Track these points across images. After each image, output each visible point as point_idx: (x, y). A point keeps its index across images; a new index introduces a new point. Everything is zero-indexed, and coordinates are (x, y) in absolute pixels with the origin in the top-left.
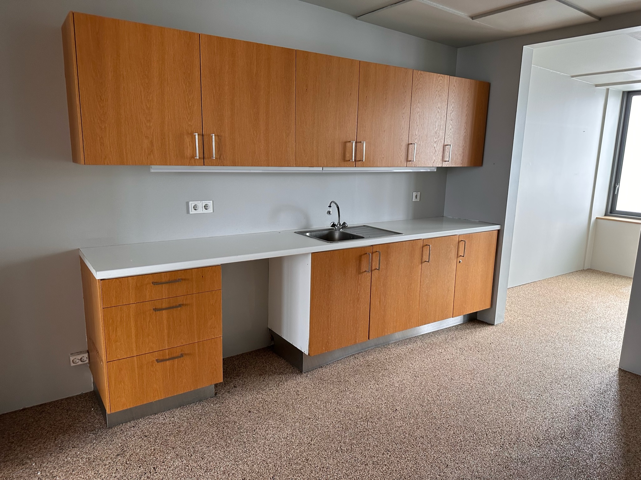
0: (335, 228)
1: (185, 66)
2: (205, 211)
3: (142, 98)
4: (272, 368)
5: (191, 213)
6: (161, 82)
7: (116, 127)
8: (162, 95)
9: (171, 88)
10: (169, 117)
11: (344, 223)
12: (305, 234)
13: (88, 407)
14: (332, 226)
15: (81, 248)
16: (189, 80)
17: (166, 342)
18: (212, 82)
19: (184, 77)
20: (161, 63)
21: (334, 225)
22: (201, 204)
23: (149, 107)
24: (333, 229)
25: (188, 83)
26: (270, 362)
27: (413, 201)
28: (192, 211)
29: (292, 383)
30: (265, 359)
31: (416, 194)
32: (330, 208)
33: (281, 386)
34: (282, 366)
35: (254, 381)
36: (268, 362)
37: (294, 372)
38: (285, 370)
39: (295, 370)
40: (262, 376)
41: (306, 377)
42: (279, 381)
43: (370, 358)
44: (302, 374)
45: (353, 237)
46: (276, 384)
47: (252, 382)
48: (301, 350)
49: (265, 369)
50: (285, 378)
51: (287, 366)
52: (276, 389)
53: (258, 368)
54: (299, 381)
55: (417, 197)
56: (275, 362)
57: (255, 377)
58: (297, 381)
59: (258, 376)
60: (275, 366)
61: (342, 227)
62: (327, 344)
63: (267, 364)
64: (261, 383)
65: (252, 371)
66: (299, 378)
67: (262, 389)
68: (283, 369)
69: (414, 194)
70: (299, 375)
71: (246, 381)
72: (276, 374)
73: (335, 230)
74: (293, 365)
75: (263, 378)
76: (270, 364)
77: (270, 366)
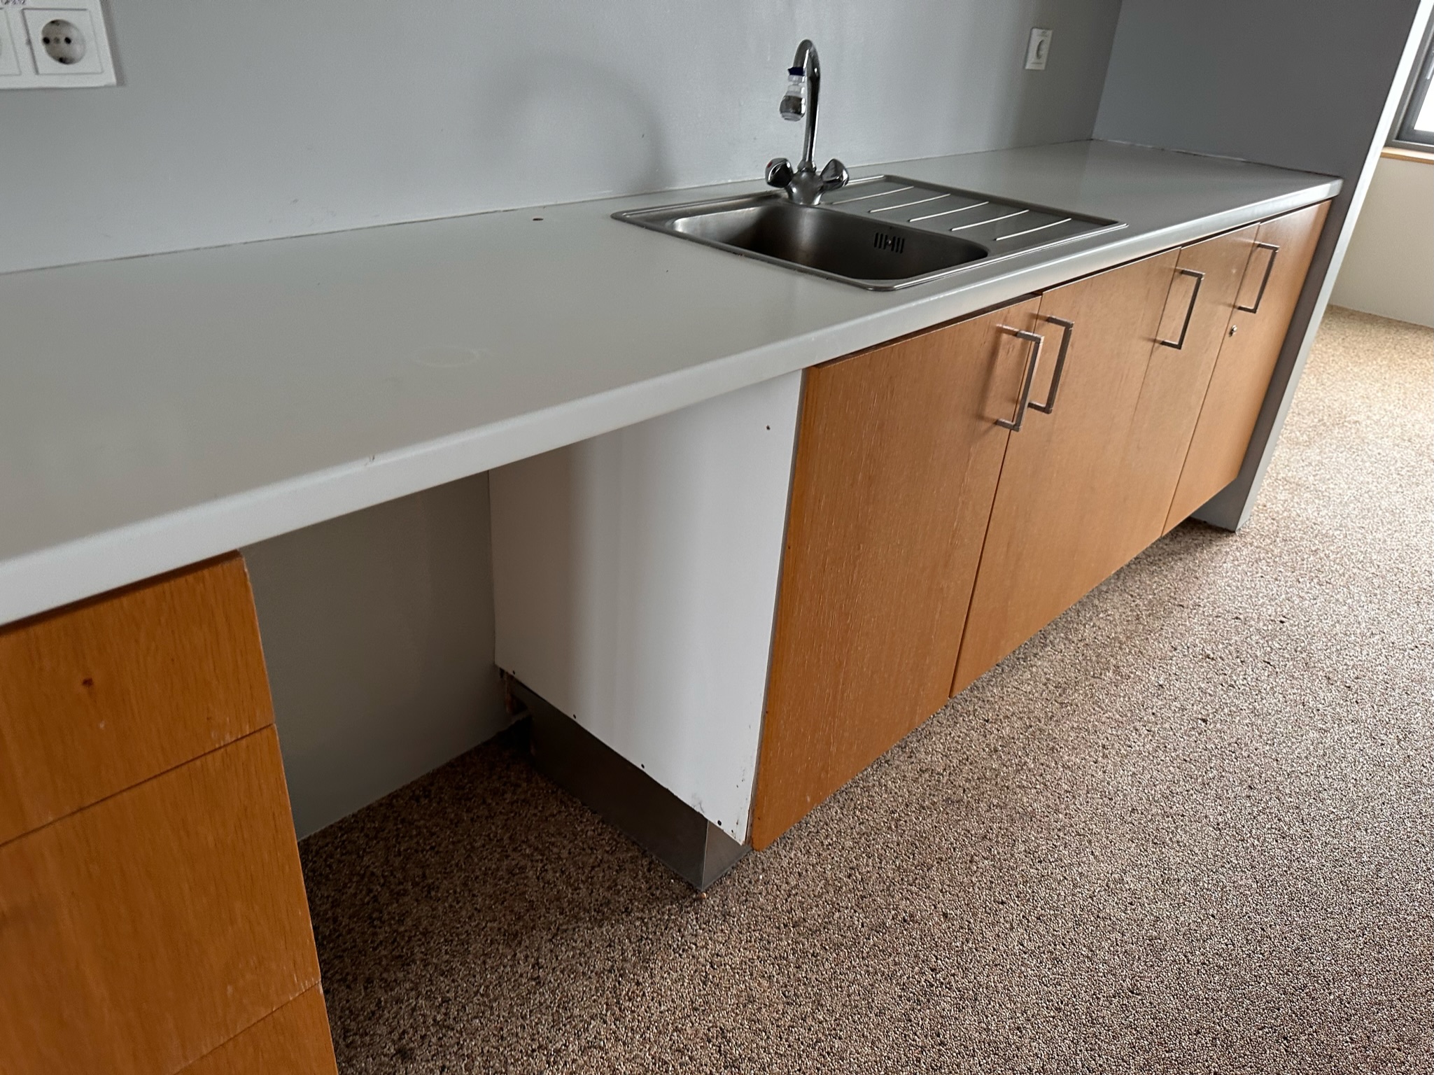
0: (790, 192)
2: (52, 74)
4: (550, 876)
11: (836, 166)
12: (668, 224)
14: (769, 183)
21: (781, 175)
24: (776, 196)
26: (532, 838)
27: (1027, 67)
29: (675, 975)
30: (506, 820)
31: (1043, 38)
32: (795, 78)
33: (633, 1012)
34: (594, 856)
35: (487, 987)
36: (523, 842)
37: (657, 889)
38: (615, 881)
39: (661, 877)
40: (520, 943)
41: (726, 915)
42: (610, 971)
43: (933, 753)
44: (700, 900)
45: (899, 239)
46: (603, 1001)
47: (482, 995)
48: (701, 812)
49: (524, 893)
50: (630, 941)
51: (618, 855)
52: (617, 1039)
53: (489, 889)
54: (703, 952)
55: (1041, 53)
56: (553, 835)
57: (485, 955)
58: (693, 957)
59: (501, 947)
60: (560, 858)
61: (822, 184)
62: (823, 776)
63: (524, 856)
64: (525, 1001)
65: (464, 913)
66: (696, 936)
67: (546, 1048)
68: (604, 877)
69: (1036, 35)
70: (688, 912)
71: (448, 992)
72: (581, 919)
73: (785, 200)
74: (641, 844)
75: (527, 957)
76: (536, 849)
77: (537, 861)
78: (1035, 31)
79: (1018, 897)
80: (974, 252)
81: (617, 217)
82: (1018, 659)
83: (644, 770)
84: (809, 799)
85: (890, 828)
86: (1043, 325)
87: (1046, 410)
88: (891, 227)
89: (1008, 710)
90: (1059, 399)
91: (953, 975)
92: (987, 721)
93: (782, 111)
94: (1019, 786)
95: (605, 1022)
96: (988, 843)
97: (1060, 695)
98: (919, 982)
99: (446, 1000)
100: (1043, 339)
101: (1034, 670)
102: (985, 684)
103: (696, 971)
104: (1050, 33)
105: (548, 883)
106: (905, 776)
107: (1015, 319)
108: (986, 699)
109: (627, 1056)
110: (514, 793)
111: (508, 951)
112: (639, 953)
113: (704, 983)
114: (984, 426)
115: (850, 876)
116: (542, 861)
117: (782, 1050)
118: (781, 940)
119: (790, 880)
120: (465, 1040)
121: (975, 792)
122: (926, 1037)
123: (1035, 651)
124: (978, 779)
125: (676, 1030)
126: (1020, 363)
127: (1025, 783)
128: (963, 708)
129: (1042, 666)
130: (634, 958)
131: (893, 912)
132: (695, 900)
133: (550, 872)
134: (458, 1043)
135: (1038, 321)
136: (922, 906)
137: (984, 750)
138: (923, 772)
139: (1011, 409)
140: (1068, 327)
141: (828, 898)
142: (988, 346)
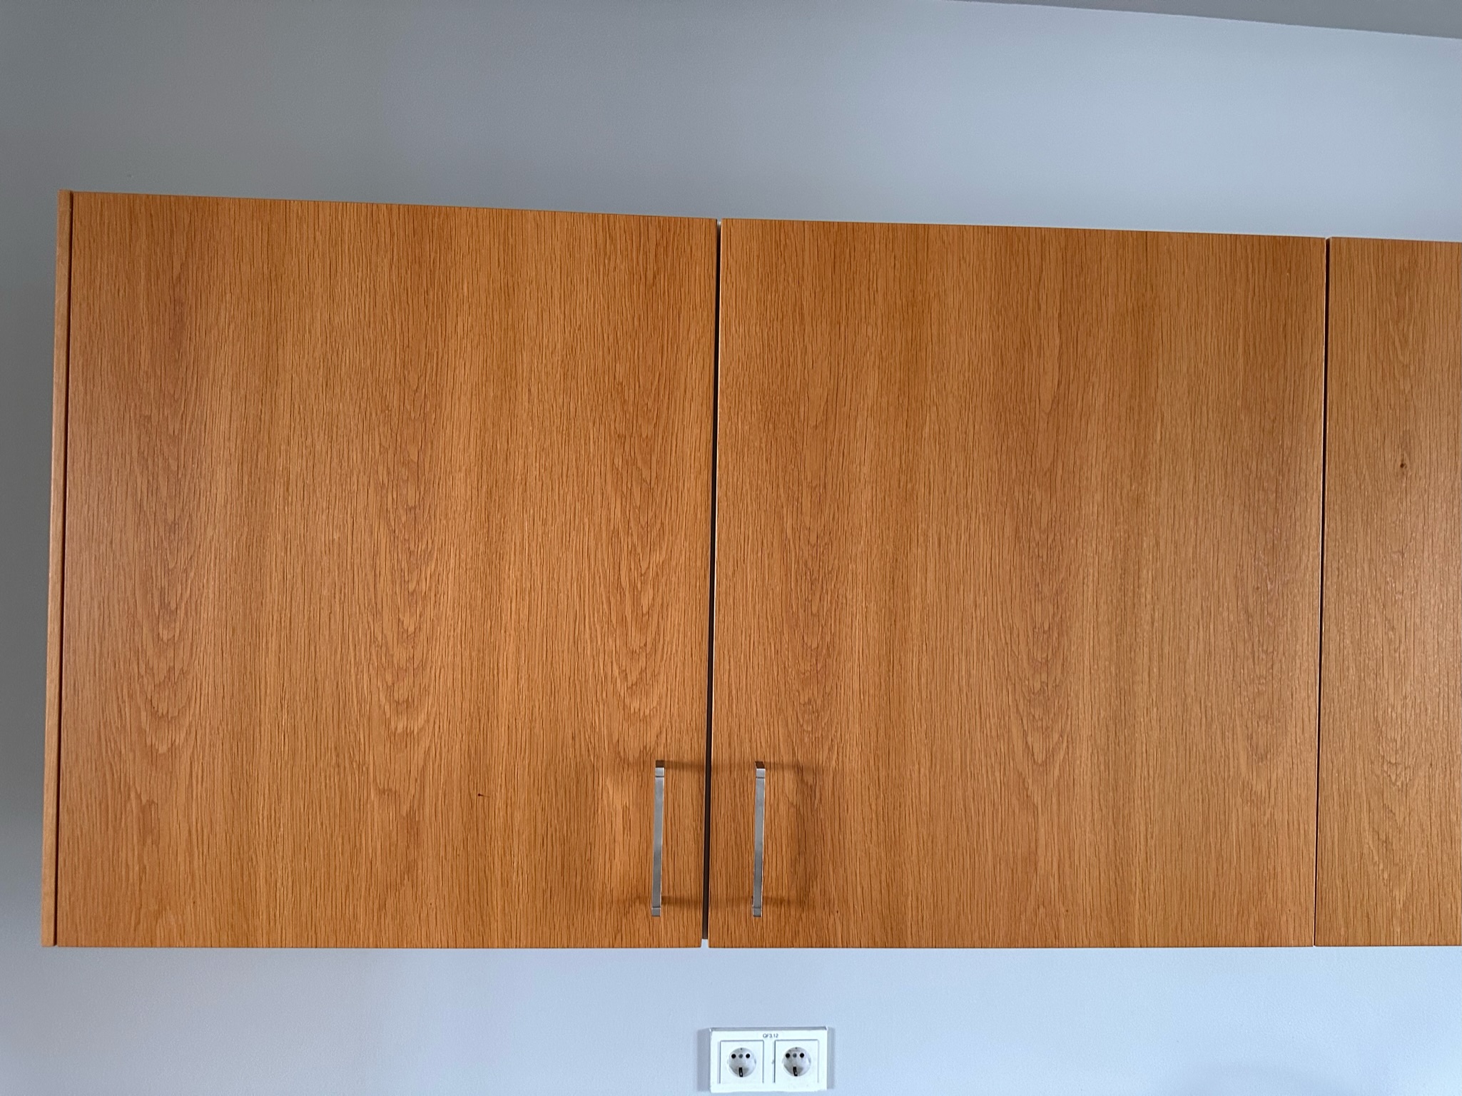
1: (624, 402)
2: (786, 1081)
3: (380, 586)
5: (715, 1088)
6: (490, 493)
7: (227, 746)
8: (490, 563)
9: (544, 523)
10: (524, 674)
16: (645, 473)
18: (780, 474)
19: (618, 462)
20: (495, 397)
22: (766, 1048)
23: (411, 629)
25: (636, 491)
28: (723, 1080)
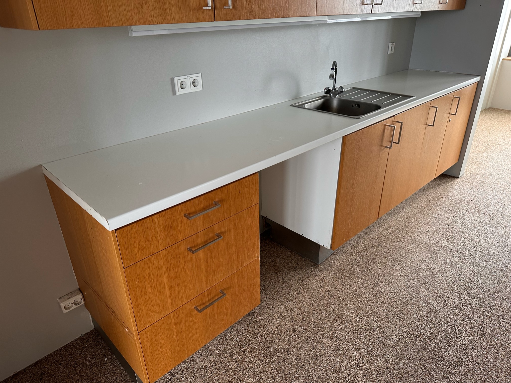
0: (330, 95)
2: (194, 89)
5: (178, 93)
11: (342, 88)
12: (303, 106)
13: (98, 356)
14: (325, 93)
15: (43, 164)
17: (205, 283)
21: (328, 91)
22: (188, 80)
24: (327, 96)
27: (388, 53)
28: (179, 92)
29: (315, 280)
30: (269, 251)
31: (392, 45)
32: (333, 70)
33: (307, 287)
34: (291, 258)
35: (273, 283)
36: (274, 255)
37: (308, 264)
38: (297, 263)
39: (308, 262)
40: (278, 275)
41: (325, 269)
42: (300, 280)
43: (374, 234)
44: (319, 266)
45: (359, 105)
46: (300, 285)
47: (272, 284)
48: (318, 243)
49: (276, 265)
50: (303, 274)
51: (297, 258)
52: (304, 292)
53: (268, 264)
54: (321, 276)
55: (392, 49)
56: (280, 254)
57: (271, 277)
58: (319, 277)
59: (274, 275)
60: (283, 258)
61: (338, 92)
62: (348, 234)
63: (274, 258)
64: (282, 285)
65: (263, 269)
66: (319, 273)
67: (289, 294)
68: (294, 262)
69: (390, 45)
70: (316, 269)
71: (264, 284)
72: (291, 270)
73: (329, 97)
74: (302, 255)
75: (280, 277)
76: (277, 257)
77: (278, 259)
78: (390, 43)
79: (398, 264)
80: (378, 107)
81: (292, 106)
82: (396, 212)
83: (303, 236)
84: (344, 239)
85: (364, 251)
86: (396, 123)
87: (398, 143)
88: (356, 102)
89: (394, 224)
90: (401, 141)
91: (383, 280)
92: (388, 227)
93: (329, 78)
94: (397, 241)
95: (301, 289)
96: (390, 254)
97: (408, 220)
98: (374, 281)
99: (264, 285)
100: (395, 126)
101: (401, 215)
102: (387, 219)
103: (320, 280)
104: (394, 43)
105: (281, 263)
106: (367, 240)
107: (389, 123)
108: (388, 222)
109: (307, 295)
110: (269, 246)
111: (276, 276)
112: (306, 276)
113: (322, 282)
114: (383, 148)
115: (355, 261)
116: (279, 259)
117: (343, 294)
118: (340, 274)
119: (340, 262)
120: (270, 292)
121: (386, 243)
122: (377, 291)
123: (401, 210)
124: (387, 240)
125: (318, 290)
126: (391, 132)
127: (399, 241)
128: (381, 224)
129: (402, 214)
130: (305, 277)
131: (367, 268)
132: (317, 266)
133: (282, 261)
134: (269, 293)
135: (394, 122)
136: (374, 266)
137: (388, 234)
138: (372, 239)
139: (389, 143)
140: (402, 123)
141: (350, 265)
142: (383, 129)
